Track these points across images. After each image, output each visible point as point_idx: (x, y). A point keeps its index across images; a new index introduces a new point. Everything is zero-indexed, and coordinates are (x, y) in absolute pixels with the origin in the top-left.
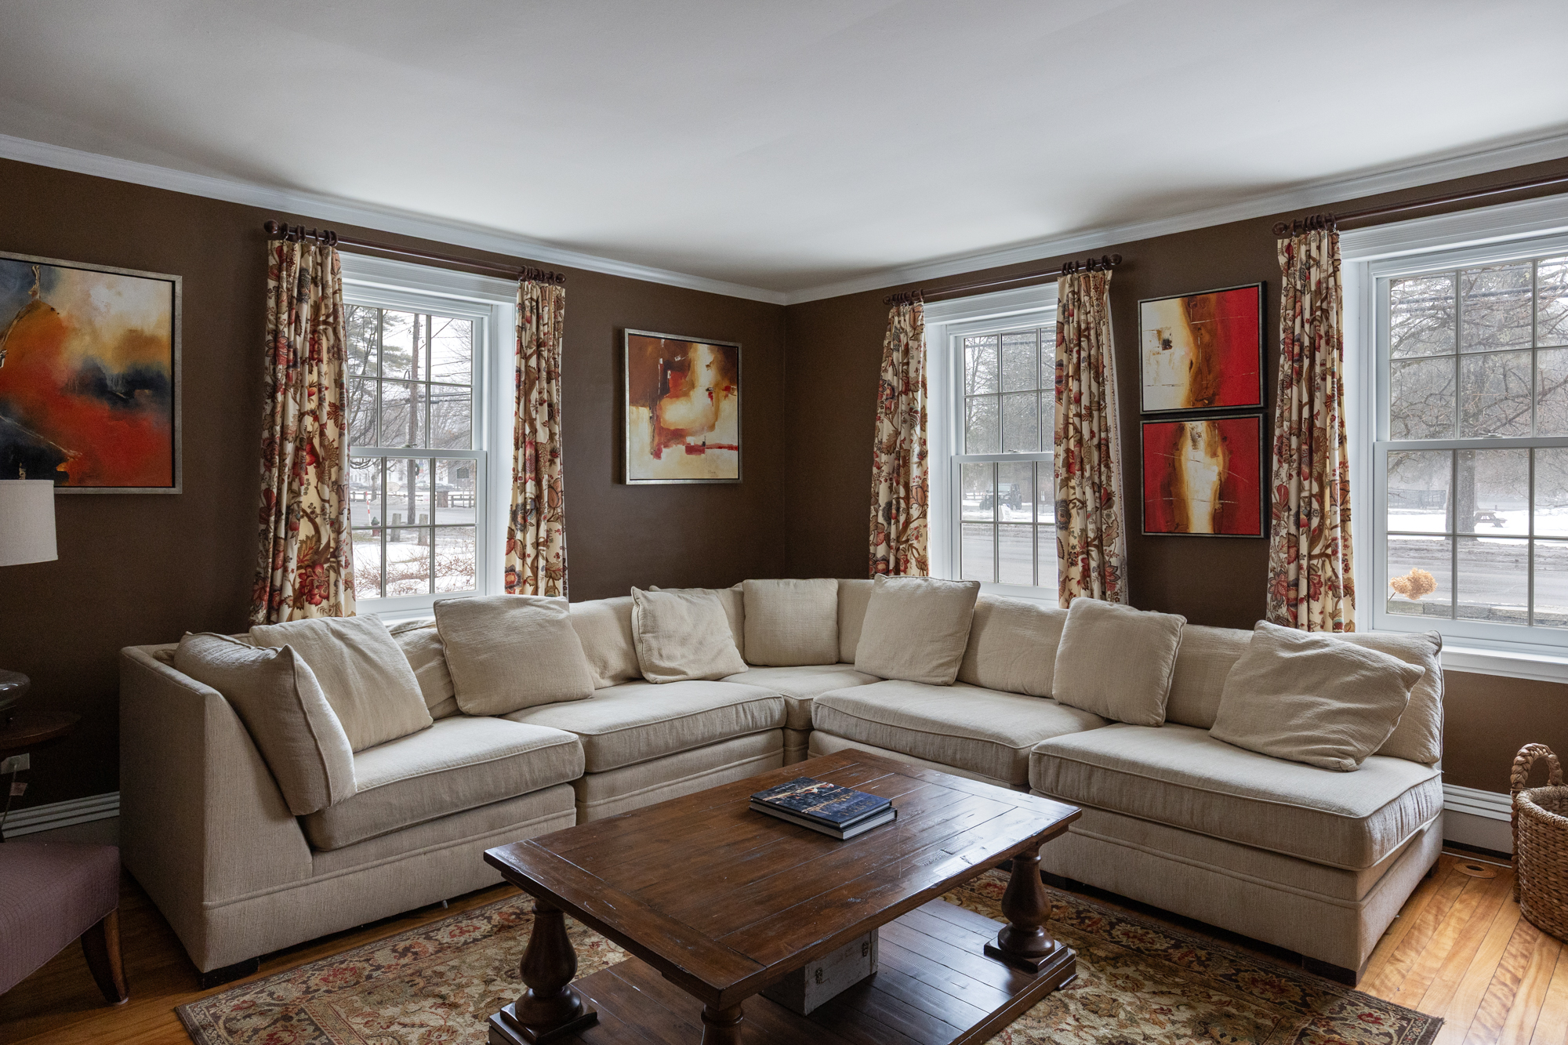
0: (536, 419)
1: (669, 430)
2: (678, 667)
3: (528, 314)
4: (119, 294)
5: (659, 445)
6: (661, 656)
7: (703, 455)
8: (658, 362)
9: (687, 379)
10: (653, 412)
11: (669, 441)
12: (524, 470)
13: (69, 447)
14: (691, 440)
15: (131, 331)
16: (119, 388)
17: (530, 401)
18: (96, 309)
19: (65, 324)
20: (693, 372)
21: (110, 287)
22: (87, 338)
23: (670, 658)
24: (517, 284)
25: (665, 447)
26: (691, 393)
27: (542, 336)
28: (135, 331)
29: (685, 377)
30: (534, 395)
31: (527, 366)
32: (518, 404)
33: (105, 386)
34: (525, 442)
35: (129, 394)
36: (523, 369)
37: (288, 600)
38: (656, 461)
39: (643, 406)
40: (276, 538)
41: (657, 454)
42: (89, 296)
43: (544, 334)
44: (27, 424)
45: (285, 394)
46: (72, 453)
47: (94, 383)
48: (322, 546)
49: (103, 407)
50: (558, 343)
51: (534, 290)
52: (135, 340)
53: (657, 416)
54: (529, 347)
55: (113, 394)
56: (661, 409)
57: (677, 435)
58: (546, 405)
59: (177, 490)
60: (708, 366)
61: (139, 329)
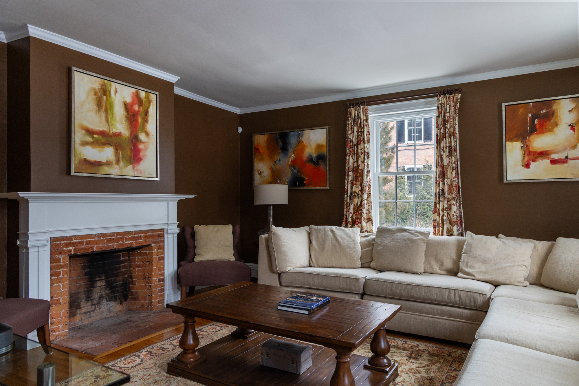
0: (443, 155)
1: (536, 152)
2: (472, 272)
3: (440, 110)
4: (315, 135)
5: (529, 160)
6: (467, 265)
7: (565, 165)
8: (527, 116)
9: (552, 121)
10: (523, 144)
11: (536, 158)
12: (439, 177)
13: (306, 177)
14: (555, 156)
15: (318, 144)
16: (315, 160)
17: (441, 147)
18: (311, 140)
19: (305, 145)
20: (557, 116)
21: (313, 133)
22: (309, 148)
23: (471, 267)
24: (436, 99)
25: (533, 161)
26: (555, 129)
27: (446, 118)
28: (319, 144)
29: (550, 121)
30: (443, 144)
31: (440, 133)
32: (437, 149)
33: (313, 160)
34: (439, 165)
35: (318, 161)
36: (439, 134)
37: (349, 222)
38: (527, 170)
39: (516, 141)
40: (347, 202)
41: (527, 166)
42: (309, 137)
43: (447, 117)
44: (298, 171)
45: (349, 156)
46: (306, 178)
47: (310, 159)
48: (358, 205)
49: (312, 165)
50: (456, 119)
51: (442, 99)
52: (319, 146)
53: (527, 146)
54: (441, 124)
55: (314, 162)
56: (530, 141)
57: (543, 154)
58: (448, 148)
59: (328, 188)
60: (570, 111)
61: (319, 143)
